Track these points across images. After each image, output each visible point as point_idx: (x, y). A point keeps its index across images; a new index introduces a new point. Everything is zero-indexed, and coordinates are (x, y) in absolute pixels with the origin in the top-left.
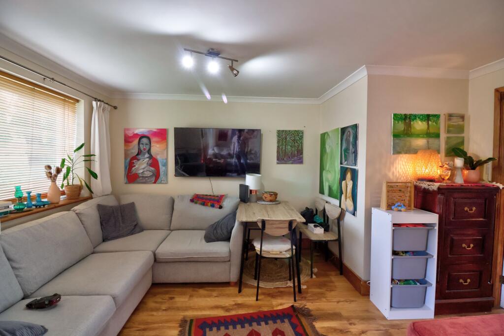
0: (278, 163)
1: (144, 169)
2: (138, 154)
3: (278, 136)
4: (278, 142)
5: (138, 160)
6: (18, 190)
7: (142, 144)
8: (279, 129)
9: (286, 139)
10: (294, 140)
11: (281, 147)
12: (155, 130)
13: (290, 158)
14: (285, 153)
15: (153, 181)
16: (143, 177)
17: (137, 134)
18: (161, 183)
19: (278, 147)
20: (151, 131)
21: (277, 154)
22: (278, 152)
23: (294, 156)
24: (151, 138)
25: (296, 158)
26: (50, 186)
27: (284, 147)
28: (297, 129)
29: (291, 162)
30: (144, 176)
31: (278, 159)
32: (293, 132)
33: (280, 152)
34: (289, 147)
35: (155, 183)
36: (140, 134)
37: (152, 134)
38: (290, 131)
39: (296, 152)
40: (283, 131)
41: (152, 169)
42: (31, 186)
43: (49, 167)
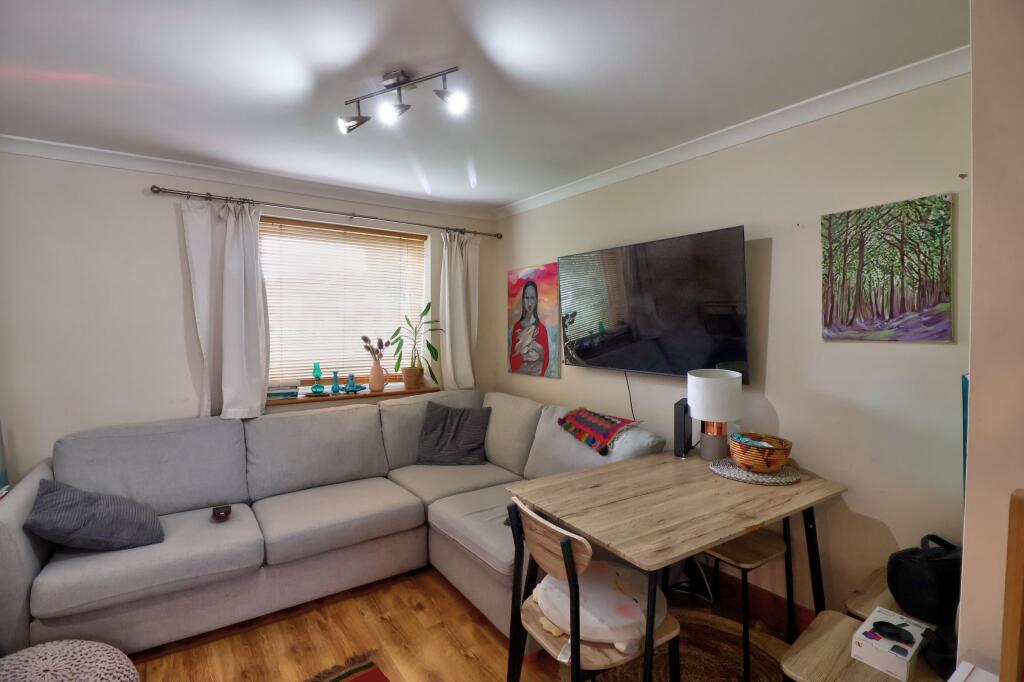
0: (827, 338)
1: (528, 346)
2: (522, 318)
3: (828, 238)
4: (829, 258)
5: (523, 329)
6: (317, 368)
7: (527, 298)
8: (828, 212)
9: (862, 243)
10: (903, 241)
11: (839, 278)
12: (542, 268)
13: (881, 316)
14: (860, 300)
15: (540, 372)
16: (527, 361)
17: (520, 280)
18: (549, 377)
19: (828, 277)
20: (538, 270)
21: (825, 306)
22: (828, 296)
23: (903, 310)
24: (537, 283)
25: (911, 316)
26: (373, 367)
27: (852, 276)
28: (914, 196)
29: (886, 333)
30: (530, 359)
31: (828, 323)
32: (895, 212)
33: (837, 298)
34: (877, 275)
35: (542, 375)
36: (525, 278)
37: (539, 277)
38: (878, 209)
39: (911, 294)
40: (849, 214)
41: (539, 346)
42: (340, 365)
43: (366, 339)
